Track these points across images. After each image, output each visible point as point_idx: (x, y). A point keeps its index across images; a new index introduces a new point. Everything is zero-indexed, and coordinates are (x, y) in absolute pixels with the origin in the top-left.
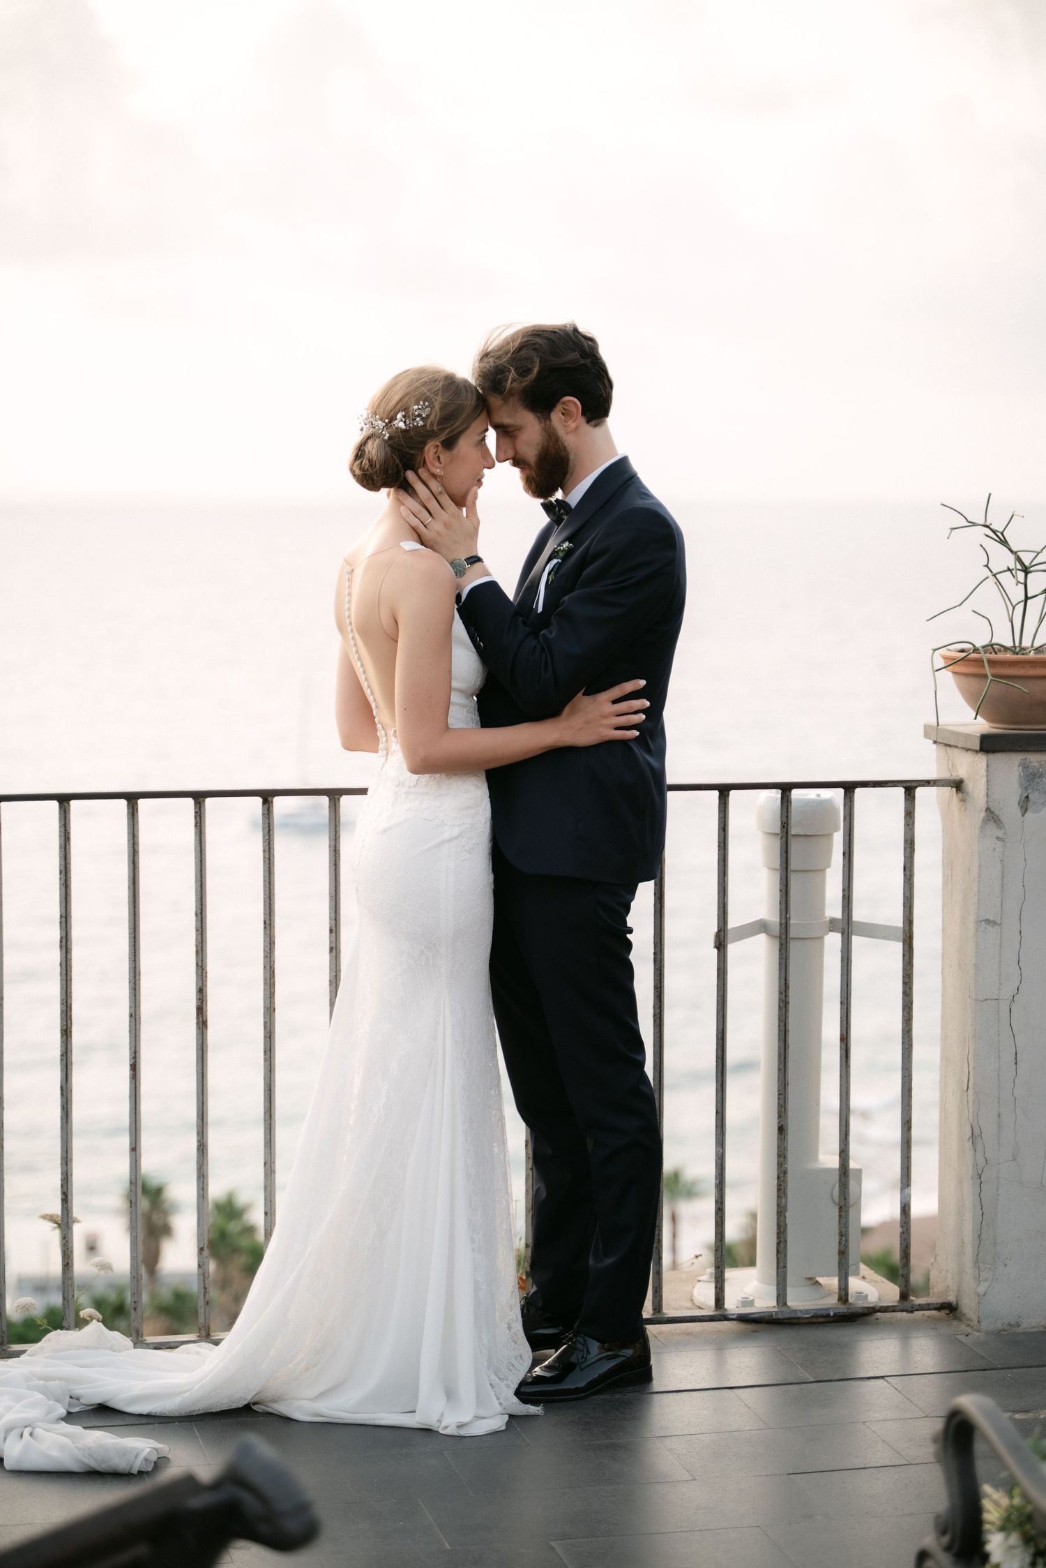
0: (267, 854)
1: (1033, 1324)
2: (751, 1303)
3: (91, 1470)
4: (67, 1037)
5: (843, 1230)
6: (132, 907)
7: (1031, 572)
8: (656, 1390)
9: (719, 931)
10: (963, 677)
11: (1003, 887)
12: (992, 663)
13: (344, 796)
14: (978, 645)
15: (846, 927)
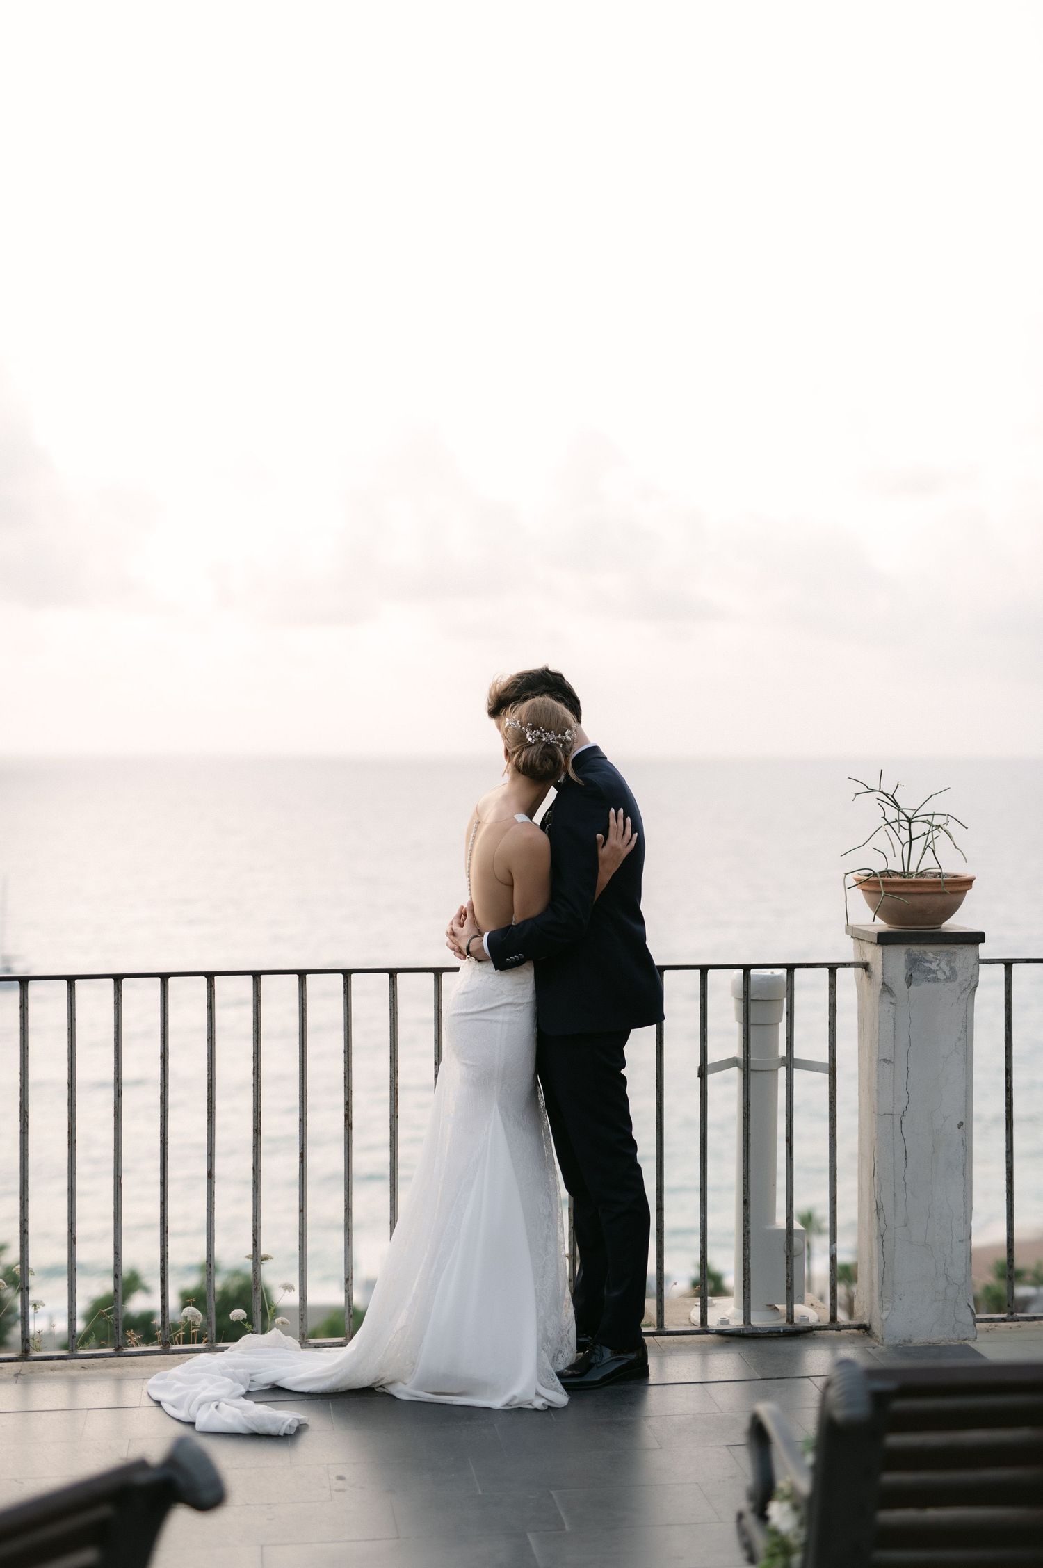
0: (392, 1012)
1: (921, 1341)
2: (727, 1322)
3: (251, 1432)
4: (257, 1134)
5: (789, 1272)
6: (301, 1047)
7: (913, 822)
8: (650, 1383)
9: (701, 1065)
10: (867, 893)
11: (895, 1037)
12: (885, 884)
13: (444, 973)
14: (877, 871)
15: (790, 1062)
